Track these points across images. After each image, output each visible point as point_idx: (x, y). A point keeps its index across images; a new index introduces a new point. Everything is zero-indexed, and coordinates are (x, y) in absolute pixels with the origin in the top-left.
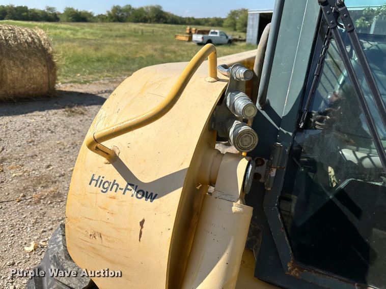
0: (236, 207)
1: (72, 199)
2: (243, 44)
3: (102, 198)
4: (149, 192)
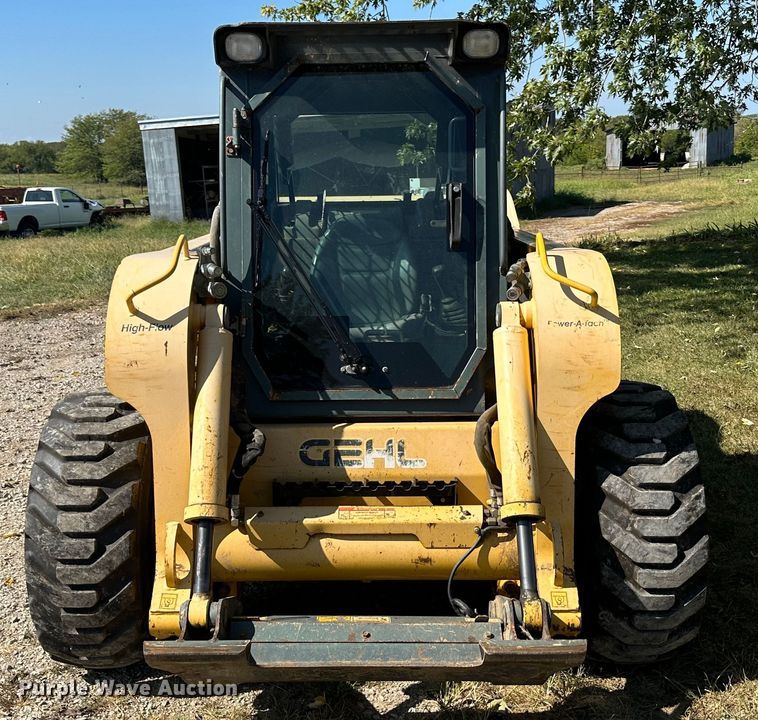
0: (221, 330)
1: (111, 348)
2: (141, 222)
3: (134, 337)
4: (167, 325)
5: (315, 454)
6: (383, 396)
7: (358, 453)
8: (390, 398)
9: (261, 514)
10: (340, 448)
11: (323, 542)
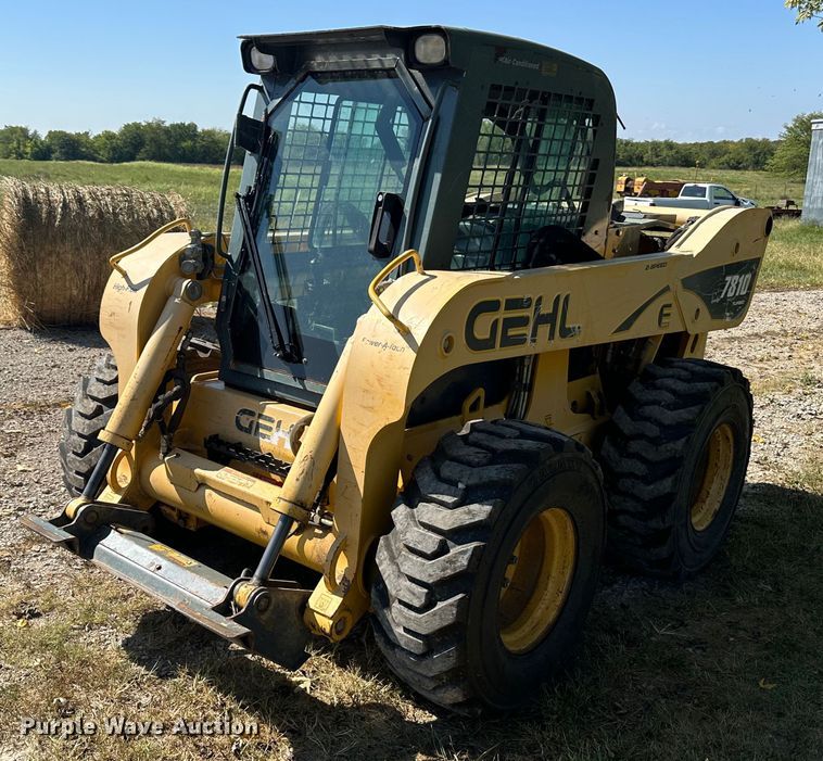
2: (790, 224)
5: (245, 422)
6: (297, 385)
7: (270, 429)
8: (301, 387)
9: (178, 455)
10: (261, 421)
11: (208, 491)
